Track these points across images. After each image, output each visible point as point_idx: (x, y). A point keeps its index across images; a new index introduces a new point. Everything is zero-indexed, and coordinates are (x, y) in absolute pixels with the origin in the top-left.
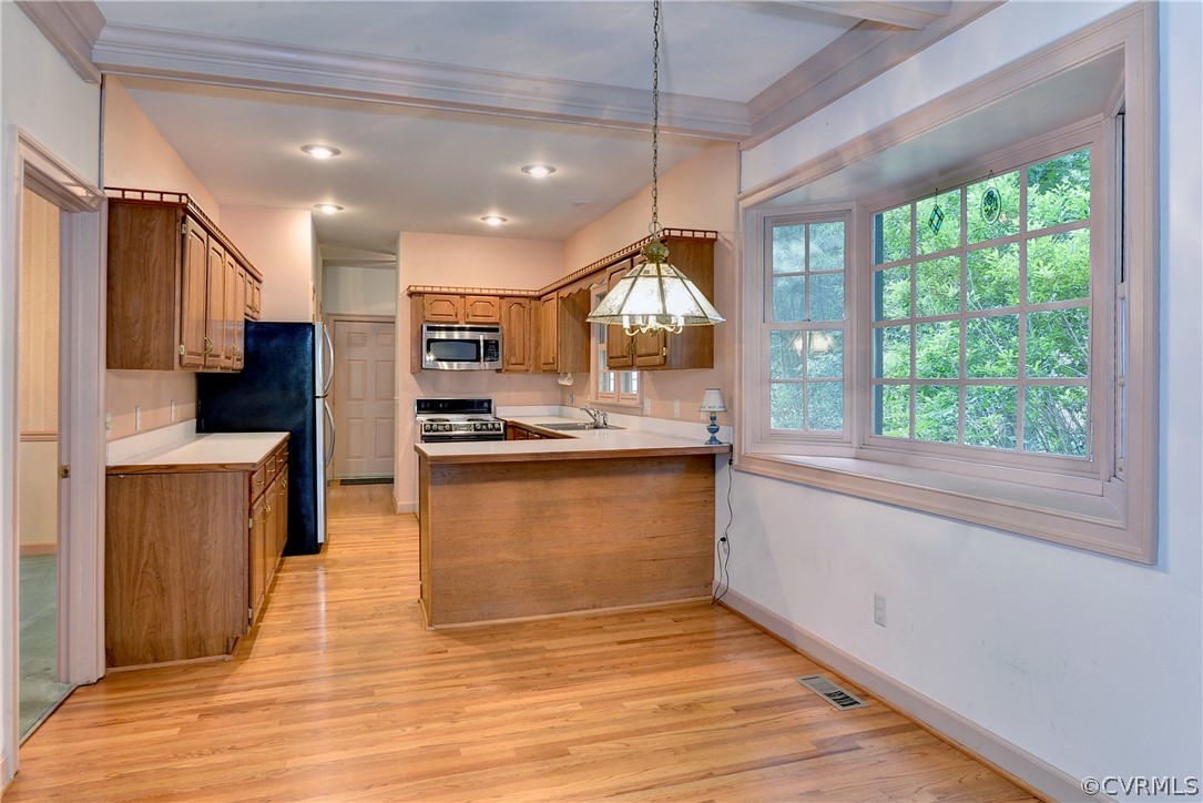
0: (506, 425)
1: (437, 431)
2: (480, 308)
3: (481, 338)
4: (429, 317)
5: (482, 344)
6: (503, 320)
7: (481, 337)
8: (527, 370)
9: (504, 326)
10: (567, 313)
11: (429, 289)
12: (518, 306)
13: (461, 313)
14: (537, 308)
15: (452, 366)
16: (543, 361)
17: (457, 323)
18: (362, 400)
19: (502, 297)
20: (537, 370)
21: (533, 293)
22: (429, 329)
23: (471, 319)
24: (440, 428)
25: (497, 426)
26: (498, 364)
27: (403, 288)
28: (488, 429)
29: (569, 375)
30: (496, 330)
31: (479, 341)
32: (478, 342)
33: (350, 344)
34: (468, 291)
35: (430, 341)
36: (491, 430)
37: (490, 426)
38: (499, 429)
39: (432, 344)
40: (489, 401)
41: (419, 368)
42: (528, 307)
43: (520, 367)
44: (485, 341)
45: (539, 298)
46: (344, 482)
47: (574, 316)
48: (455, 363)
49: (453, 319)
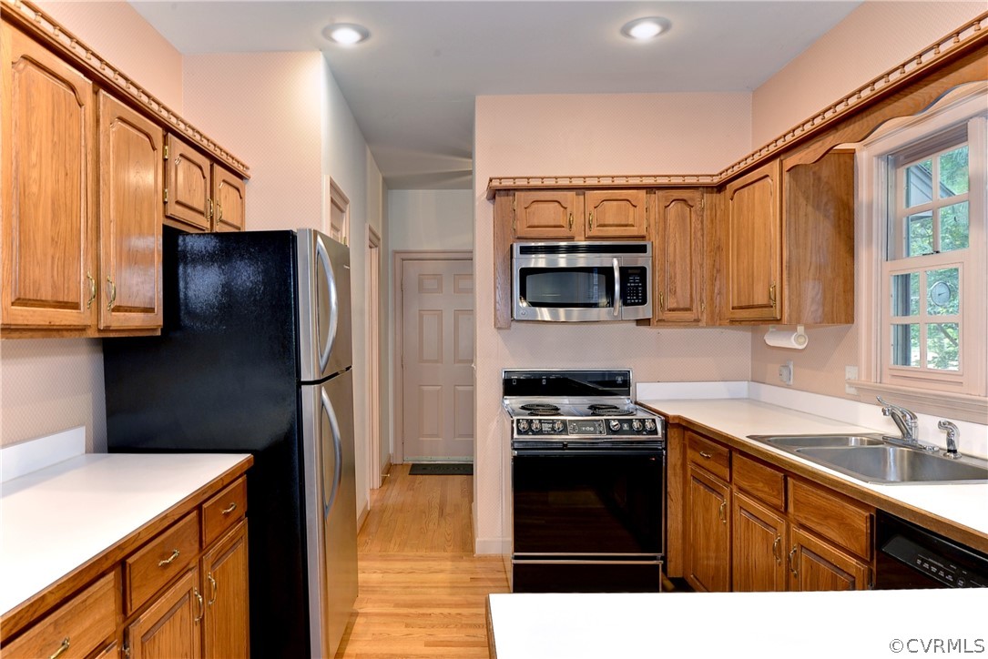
0: (668, 422)
1: (540, 432)
2: (612, 213)
3: (616, 264)
4: (522, 230)
5: (617, 274)
6: (653, 231)
7: (615, 262)
8: (697, 321)
9: (653, 242)
10: (802, 201)
11: (523, 183)
12: (680, 205)
13: (578, 221)
14: (713, 207)
15: (557, 315)
16: (733, 300)
17: (572, 238)
18: (436, 361)
19: (650, 189)
20: (716, 320)
21: (707, 180)
22: (525, 250)
23: (596, 231)
24: (546, 427)
25: (649, 425)
26: (644, 311)
27: (481, 188)
28: (632, 431)
29: (801, 329)
30: (642, 249)
31: (611, 269)
32: (608, 272)
33: (421, 289)
34: (590, 182)
35: (525, 272)
36: (639, 432)
37: (636, 425)
38: (655, 432)
39: (529, 279)
40: (626, 374)
41: (508, 321)
42: (698, 206)
43: (683, 315)
44: (622, 269)
45: (720, 188)
46: (418, 469)
47: (817, 207)
48: (562, 311)
49: (564, 232)
